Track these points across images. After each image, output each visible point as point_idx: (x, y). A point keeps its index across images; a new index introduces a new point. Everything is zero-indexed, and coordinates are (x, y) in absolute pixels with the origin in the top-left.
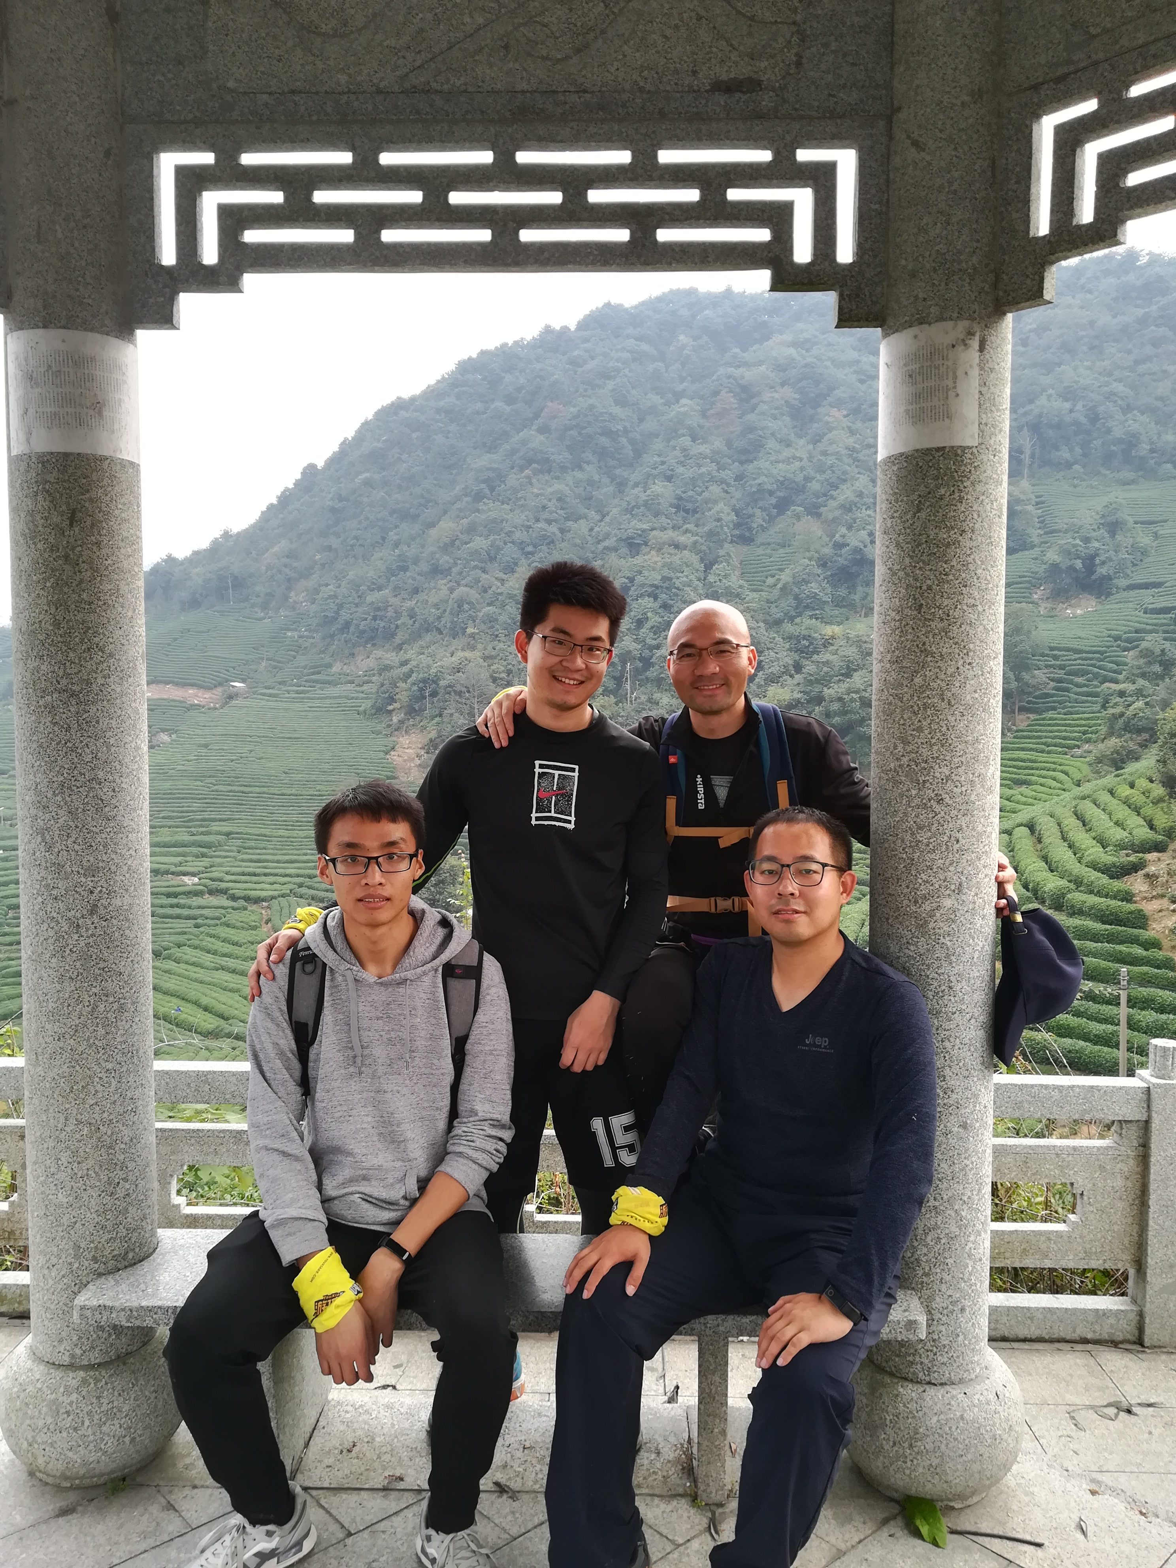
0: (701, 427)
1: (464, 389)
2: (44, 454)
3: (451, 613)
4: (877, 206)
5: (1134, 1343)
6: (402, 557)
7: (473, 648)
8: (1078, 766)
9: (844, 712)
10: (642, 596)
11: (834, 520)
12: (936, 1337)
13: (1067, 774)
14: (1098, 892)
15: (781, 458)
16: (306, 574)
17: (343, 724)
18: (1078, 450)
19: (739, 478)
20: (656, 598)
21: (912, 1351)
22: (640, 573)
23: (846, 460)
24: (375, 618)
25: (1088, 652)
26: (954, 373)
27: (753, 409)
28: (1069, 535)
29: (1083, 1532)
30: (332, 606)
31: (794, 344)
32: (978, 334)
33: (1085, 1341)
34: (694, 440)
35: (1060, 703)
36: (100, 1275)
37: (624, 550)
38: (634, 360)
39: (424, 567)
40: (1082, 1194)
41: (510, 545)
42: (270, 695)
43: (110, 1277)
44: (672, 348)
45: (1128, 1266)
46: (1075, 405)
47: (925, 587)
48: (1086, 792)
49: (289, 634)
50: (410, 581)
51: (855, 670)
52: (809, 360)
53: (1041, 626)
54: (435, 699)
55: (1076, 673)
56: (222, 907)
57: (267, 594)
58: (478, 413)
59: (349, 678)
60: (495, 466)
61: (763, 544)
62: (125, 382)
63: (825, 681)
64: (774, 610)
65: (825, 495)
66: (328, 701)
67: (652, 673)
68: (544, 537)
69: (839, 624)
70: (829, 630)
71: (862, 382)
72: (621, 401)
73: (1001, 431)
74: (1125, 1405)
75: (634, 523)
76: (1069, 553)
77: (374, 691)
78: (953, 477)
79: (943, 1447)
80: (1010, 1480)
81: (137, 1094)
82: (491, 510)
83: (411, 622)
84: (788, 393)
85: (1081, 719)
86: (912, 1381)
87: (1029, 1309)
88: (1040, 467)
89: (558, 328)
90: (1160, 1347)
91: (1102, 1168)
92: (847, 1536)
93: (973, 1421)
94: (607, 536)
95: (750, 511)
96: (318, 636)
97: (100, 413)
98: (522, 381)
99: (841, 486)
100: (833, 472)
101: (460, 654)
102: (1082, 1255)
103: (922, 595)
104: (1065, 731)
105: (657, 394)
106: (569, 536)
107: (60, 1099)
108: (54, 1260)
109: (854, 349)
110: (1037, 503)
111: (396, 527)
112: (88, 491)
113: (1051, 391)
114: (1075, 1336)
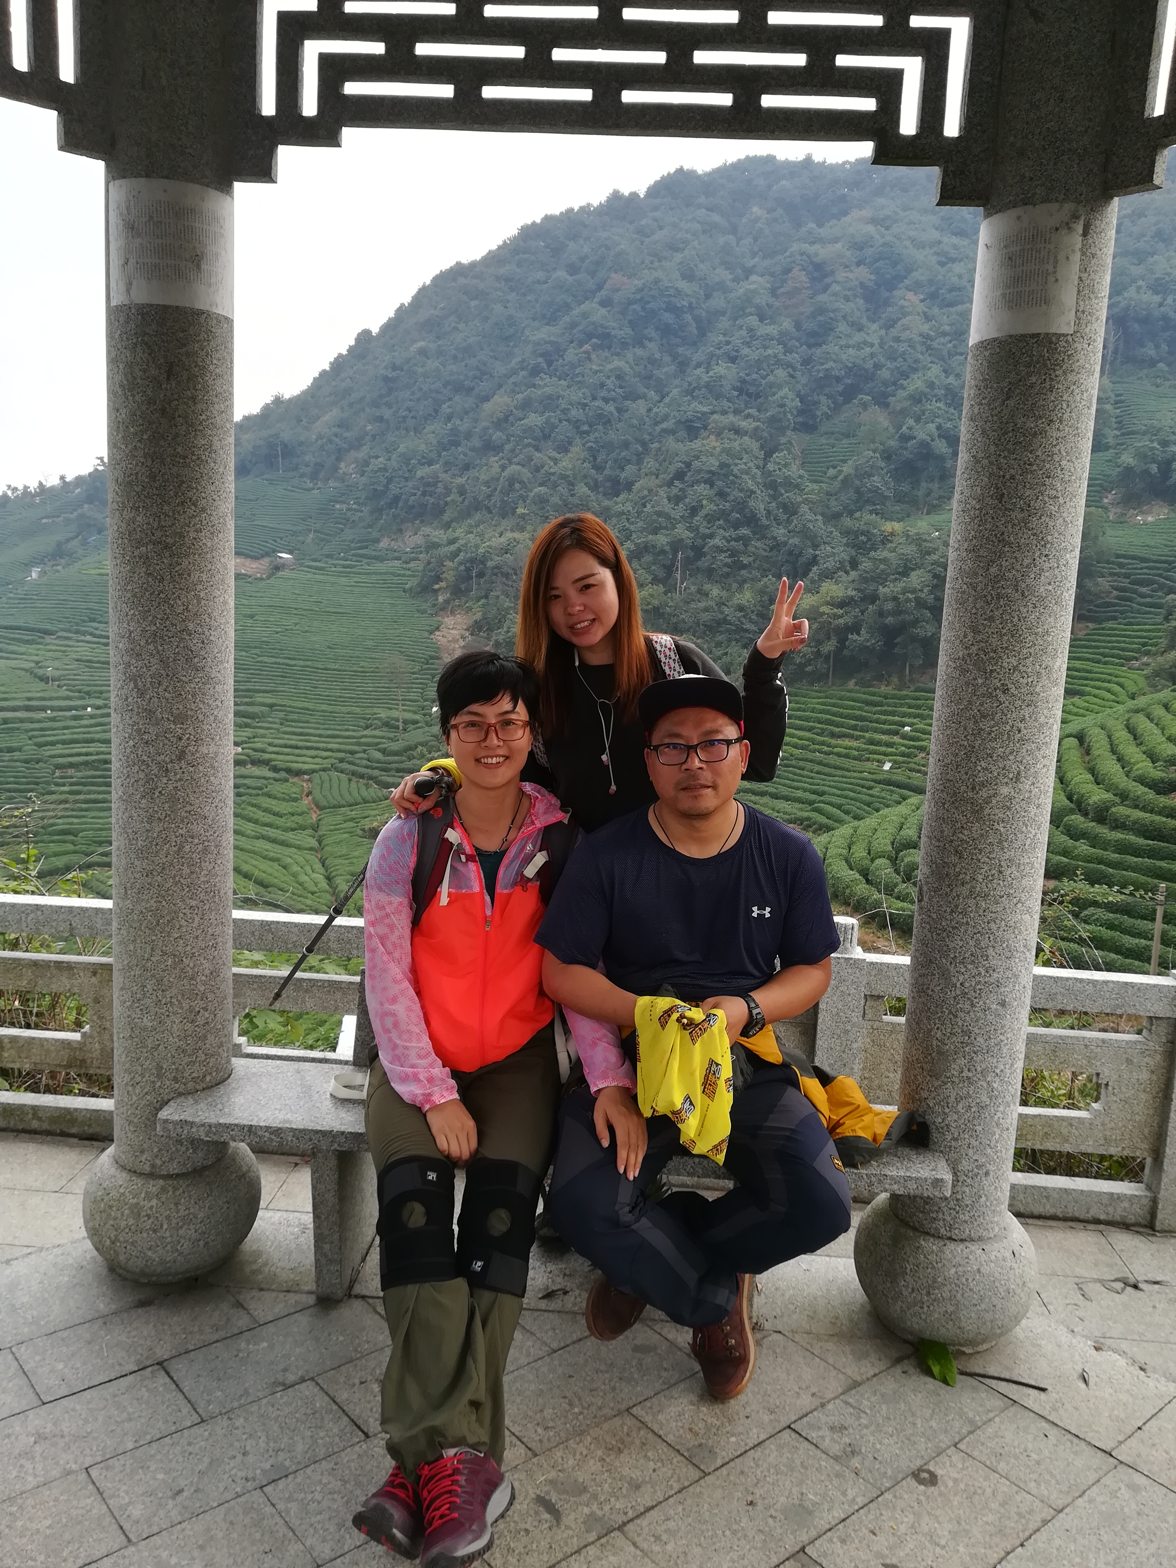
0: (769, 306)
1: (525, 256)
2: (143, 306)
3: (501, 492)
4: (989, 79)
5: (1145, 1226)
6: (454, 432)
7: (522, 529)
8: (1134, 679)
9: (897, 612)
10: (698, 482)
11: (904, 412)
12: (959, 1197)
13: (1121, 686)
14: (1144, 807)
15: (851, 342)
16: (356, 444)
17: (389, 601)
18: (1164, 347)
19: (806, 362)
20: (712, 485)
21: (936, 1208)
22: (697, 458)
23: (919, 348)
24: (424, 494)
25: (1155, 562)
26: (1056, 257)
27: (825, 289)
28: (1146, 438)
29: (1085, 1381)
30: (382, 479)
31: (874, 221)
32: (1083, 218)
33: (1097, 1221)
34: (761, 320)
35: (1122, 613)
36: (180, 1094)
37: (682, 434)
38: (704, 232)
39: (476, 442)
40: (1107, 1085)
41: (564, 423)
42: (317, 568)
43: (190, 1097)
44: (744, 220)
45: (1146, 1154)
46: (1165, 299)
47: (1008, 476)
48: (1141, 706)
49: (338, 506)
50: (462, 456)
51: (913, 570)
52: (889, 238)
53: (1109, 532)
54: (482, 581)
55: (1141, 583)
56: (265, 778)
57: (316, 464)
58: (538, 282)
59: (396, 554)
60: (552, 338)
61: (826, 433)
62: (222, 236)
63: (881, 579)
64: (833, 503)
65: (894, 384)
66: (374, 577)
67: (704, 563)
68: (600, 416)
69: (899, 520)
70: (889, 527)
71: (942, 264)
72: (688, 275)
73: (1097, 319)
74: (1132, 1281)
75: (694, 404)
76: (1146, 456)
77: (420, 568)
78: (1045, 365)
79: (959, 1296)
80: (1019, 1332)
81: (218, 931)
82: (547, 385)
83: (461, 499)
84: (863, 274)
85: (1142, 630)
86: (933, 1236)
87: (1045, 1188)
88: (1123, 363)
89: (626, 194)
90: (1170, 1232)
91: (1129, 1061)
92: (863, 1370)
93: (989, 1275)
94: (666, 418)
95: (816, 398)
96: (366, 509)
97: (198, 266)
98: (586, 250)
99: (912, 376)
100: (905, 360)
101: (510, 535)
102: (1102, 1142)
103: (1004, 484)
104: (1124, 642)
105: (727, 269)
106: (626, 415)
107: (147, 931)
108: (138, 1079)
109: (937, 229)
110: (1116, 402)
111: (450, 399)
112: (185, 345)
113: (1140, 283)
114: (1089, 1216)
